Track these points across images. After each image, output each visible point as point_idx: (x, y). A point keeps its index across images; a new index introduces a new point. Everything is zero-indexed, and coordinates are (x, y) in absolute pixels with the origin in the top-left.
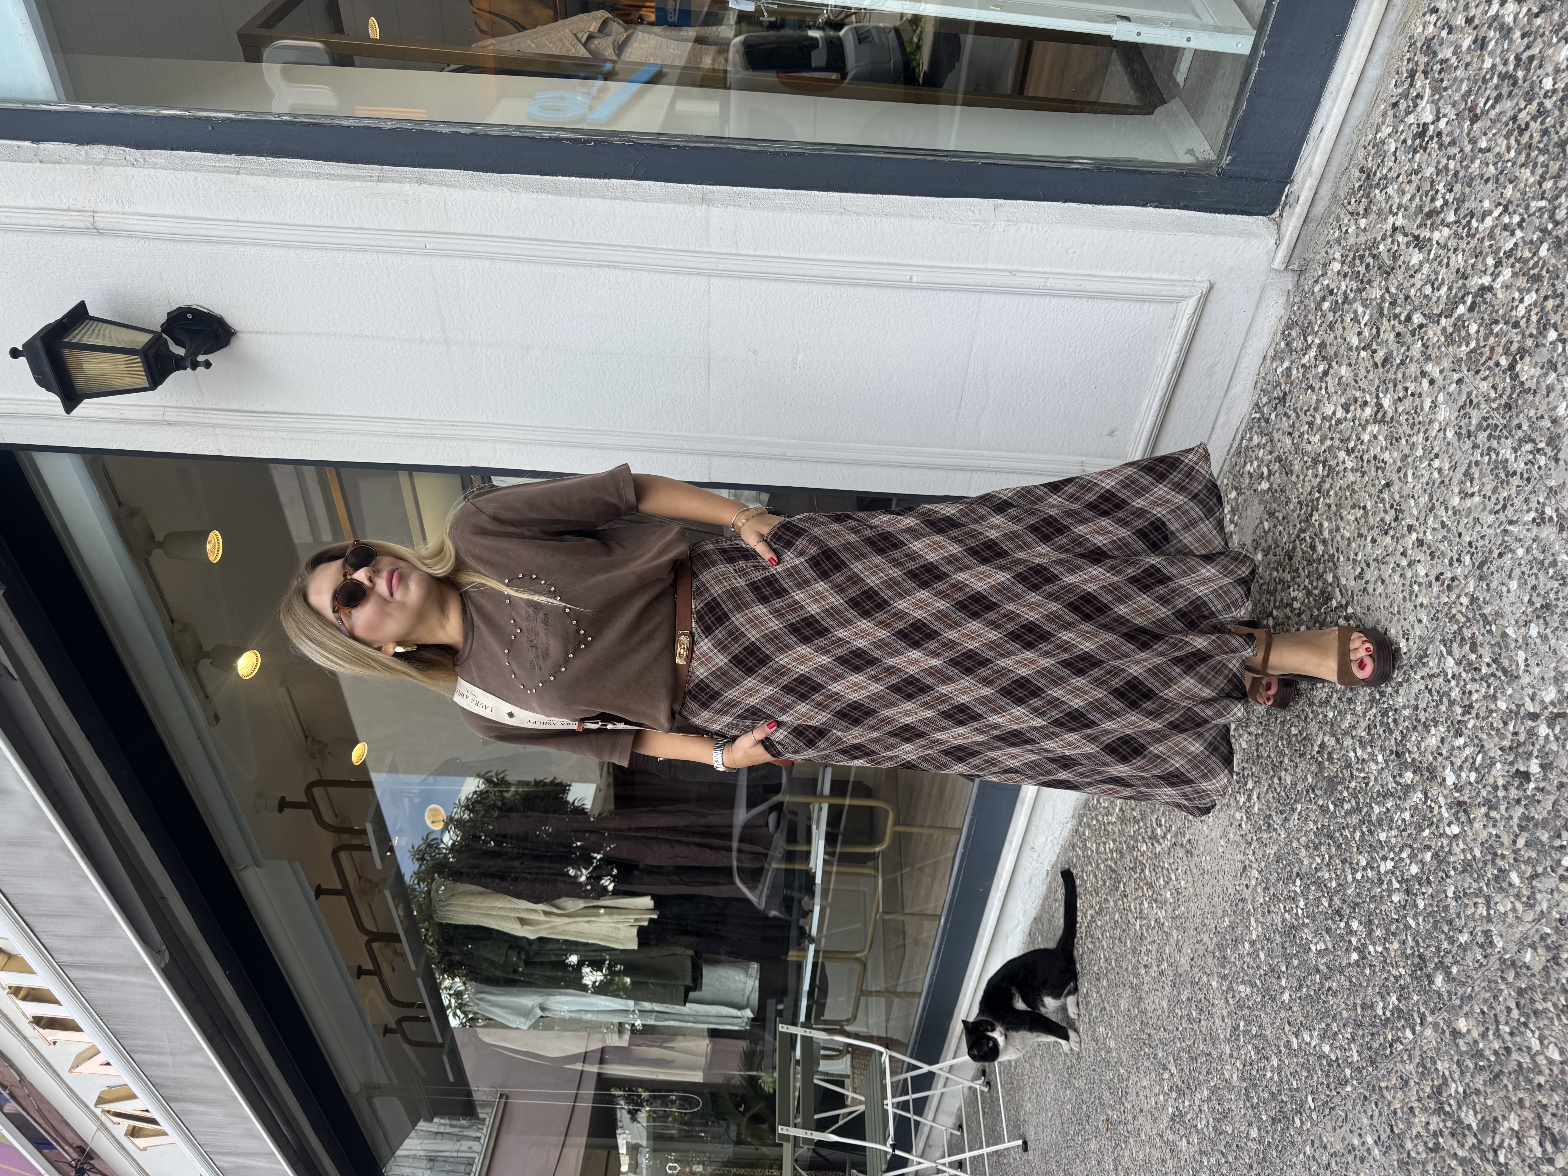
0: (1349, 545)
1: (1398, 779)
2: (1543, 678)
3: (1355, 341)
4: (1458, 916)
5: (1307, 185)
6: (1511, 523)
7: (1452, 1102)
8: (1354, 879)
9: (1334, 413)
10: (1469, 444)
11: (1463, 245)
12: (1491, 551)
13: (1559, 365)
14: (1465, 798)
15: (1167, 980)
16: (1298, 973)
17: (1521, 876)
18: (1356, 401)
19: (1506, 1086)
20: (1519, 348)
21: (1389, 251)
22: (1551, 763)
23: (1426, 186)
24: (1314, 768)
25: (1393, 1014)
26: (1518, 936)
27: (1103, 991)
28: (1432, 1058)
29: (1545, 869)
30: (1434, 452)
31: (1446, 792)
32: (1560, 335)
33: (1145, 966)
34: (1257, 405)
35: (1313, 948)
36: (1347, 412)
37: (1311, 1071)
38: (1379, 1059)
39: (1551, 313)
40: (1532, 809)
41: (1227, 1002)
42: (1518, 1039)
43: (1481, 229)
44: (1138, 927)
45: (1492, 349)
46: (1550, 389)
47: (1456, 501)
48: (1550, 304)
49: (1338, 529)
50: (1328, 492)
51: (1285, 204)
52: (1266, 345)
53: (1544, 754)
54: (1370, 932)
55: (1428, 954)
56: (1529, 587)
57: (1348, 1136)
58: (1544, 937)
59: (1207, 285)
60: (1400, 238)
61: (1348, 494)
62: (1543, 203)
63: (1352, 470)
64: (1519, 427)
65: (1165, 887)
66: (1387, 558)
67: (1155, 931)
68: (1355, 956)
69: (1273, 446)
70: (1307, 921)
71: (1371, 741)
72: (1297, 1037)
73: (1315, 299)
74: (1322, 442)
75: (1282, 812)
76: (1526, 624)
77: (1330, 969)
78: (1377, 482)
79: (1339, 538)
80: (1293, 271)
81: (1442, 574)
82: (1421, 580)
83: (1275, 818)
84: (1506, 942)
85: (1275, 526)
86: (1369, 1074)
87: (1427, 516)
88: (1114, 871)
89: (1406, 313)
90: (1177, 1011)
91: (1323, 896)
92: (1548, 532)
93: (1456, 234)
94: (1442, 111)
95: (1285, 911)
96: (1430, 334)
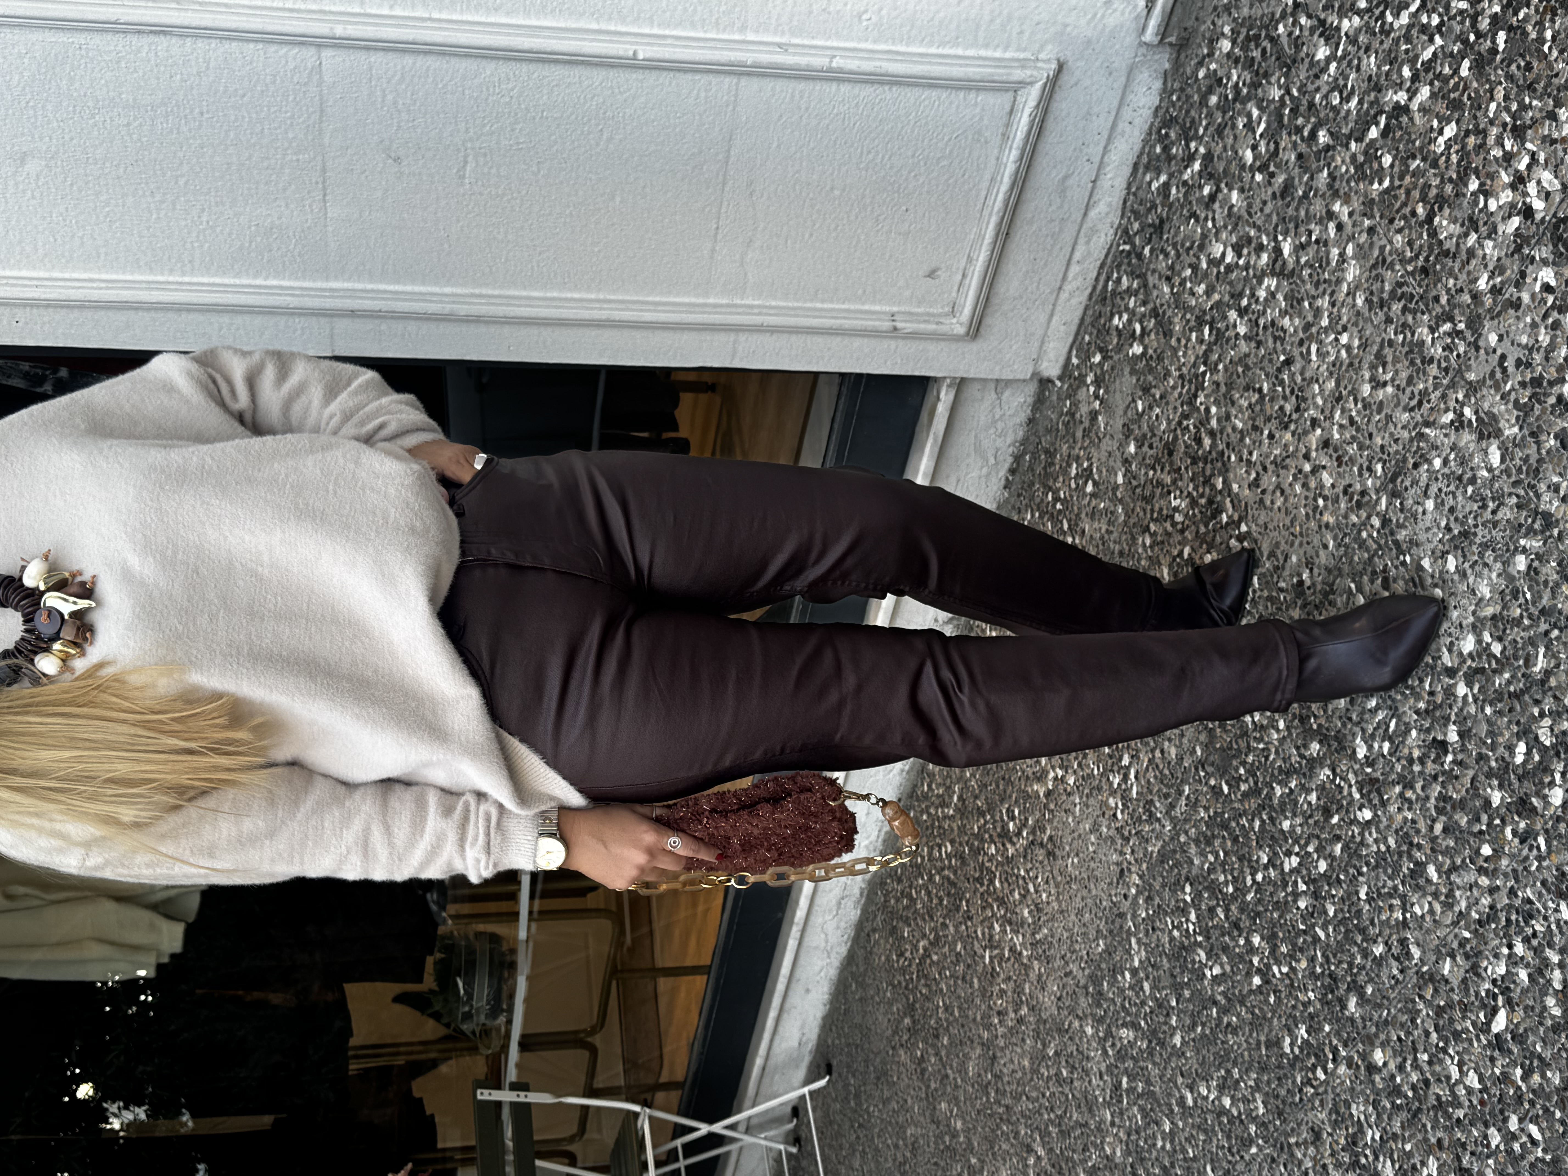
0: (1242, 439)
1: (1302, 751)
2: (1461, 625)
3: (1248, 156)
4: (1372, 923)
6: (1427, 424)
7: (1368, 1152)
8: (1254, 880)
9: (1223, 255)
10: (1381, 315)
11: (1376, 43)
12: (1405, 460)
13: (1481, 223)
14: (1378, 775)
15: (1028, 1031)
16: (1191, 1007)
17: (1438, 871)
18: (1249, 242)
19: (1424, 1126)
20: (1437, 195)
21: (1289, 35)
22: (1470, 730)
24: (1203, 737)
25: (1302, 1051)
26: (1437, 942)
27: (943, 1053)
28: (1346, 1101)
29: (1463, 861)
31: (1357, 767)
32: (1482, 184)
33: (999, 1013)
34: (1126, 231)
35: (1208, 973)
36: (1240, 256)
37: (1209, 1133)
38: (1288, 1110)
39: (1473, 154)
40: (1450, 787)
41: (1105, 1052)
42: (1437, 1068)
43: (1396, 26)
44: (987, 960)
45: (1408, 192)
46: (1470, 254)
47: (1366, 390)
48: (1472, 141)
49: (1228, 417)
50: (1216, 365)
52: (1138, 146)
53: (1462, 720)
54: (1274, 949)
55: (1339, 973)
56: (1447, 508)
58: (1463, 943)
59: (1054, 66)
60: (1303, 20)
61: (1240, 369)
63: (1246, 337)
64: (1437, 299)
65: (1021, 902)
66: (1288, 461)
67: (1009, 964)
68: (1257, 981)
69: (1147, 294)
70: (1199, 939)
72: (1191, 1091)
73: (1199, 89)
74: (1208, 293)
75: (1167, 796)
76: (1444, 554)
77: (1229, 1000)
78: (1275, 357)
79: (1230, 430)
80: (1170, 45)
81: (1350, 486)
82: (1326, 492)
83: (1158, 805)
84: (1424, 952)
85: (1151, 408)
86: (1276, 1130)
87: (1333, 407)
88: (953, 884)
89: (1309, 126)
90: (1043, 1070)
91: (1218, 905)
92: (1467, 438)
93: (1368, 27)
95: (1174, 927)
96: (1338, 159)
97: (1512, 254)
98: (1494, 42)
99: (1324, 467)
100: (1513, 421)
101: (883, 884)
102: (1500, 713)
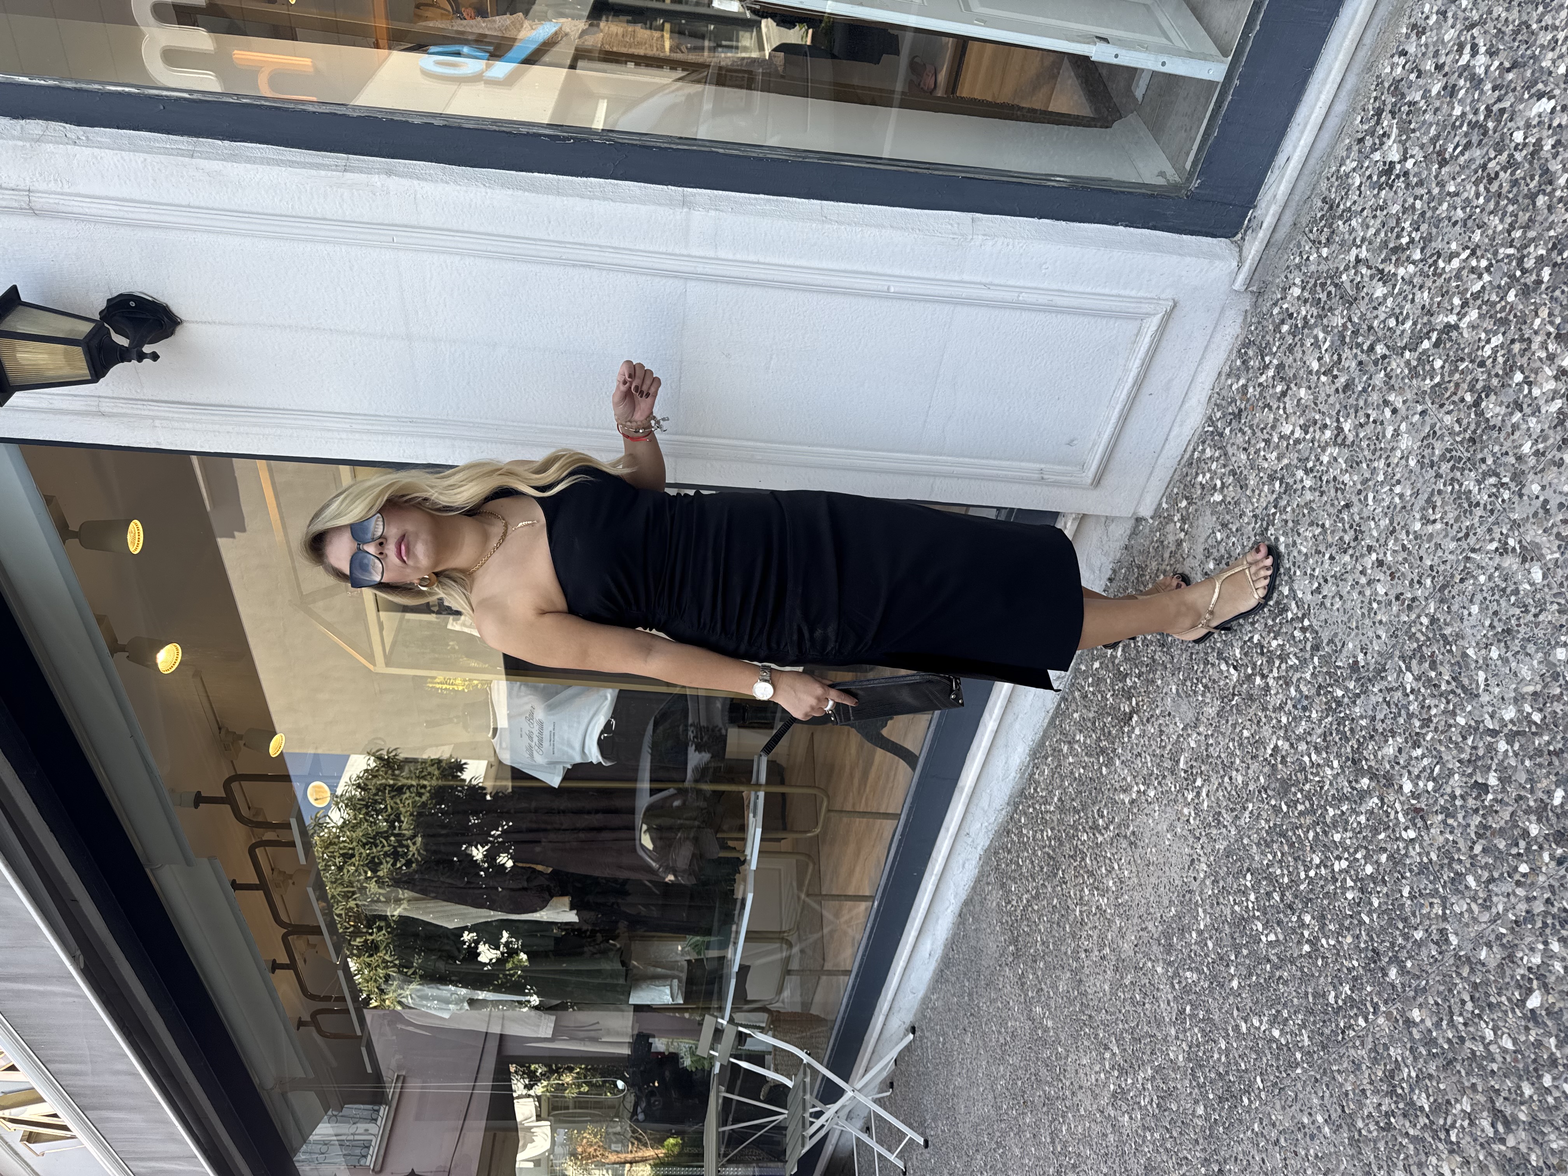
0: (1306, 560)
2: (1503, 699)
3: (1315, 366)
4: (1414, 914)
5: (1271, 212)
6: (1473, 550)
7: (1404, 1085)
8: (1307, 876)
9: (1293, 432)
10: (1432, 473)
11: (1429, 283)
12: (1452, 576)
13: (1525, 406)
14: (1423, 805)
15: (1109, 965)
16: (1248, 962)
17: (1477, 881)
18: (1315, 422)
19: (1459, 1072)
20: (1484, 387)
21: (1352, 281)
22: (1510, 777)
23: (1392, 222)
24: (1266, 769)
25: (1345, 1003)
26: (1473, 934)
27: (1040, 973)
28: (1384, 1044)
29: (1502, 874)
30: (1396, 478)
31: (1403, 799)
32: (1526, 377)
33: (1086, 951)
34: (1210, 418)
35: (1263, 938)
36: (1306, 433)
37: (1259, 1054)
38: (1330, 1045)
39: (1518, 356)
40: (1490, 819)
41: (1173, 987)
42: (1472, 1029)
43: (1447, 270)
44: (1078, 913)
45: (1457, 385)
46: (1515, 427)
47: (1417, 526)
48: (1517, 347)
49: (1294, 544)
50: (1285, 508)
51: (1248, 228)
52: (1222, 362)
53: (1502, 768)
54: (1323, 927)
55: (1382, 949)
56: (1491, 612)
57: (1298, 1116)
58: (1500, 937)
59: (1171, 303)
60: (1364, 270)
61: (1306, 511)
62: (1511, 251)
63: (1310, 489)
64: (1483, 460)
65: (1107, 875)
66: (1346, 576)
67: (1096, 918)
68: (1307, 948)
69: (1227, 460)
70: (1257, 914)
71: (1327, 747)
72: (1246, 1022)
73: (1274, 321)
74: (1279, 459)
75: (1233, 810)
76: (1487, 646)
77: (1281, 960)
78: (1336, 503)
79: (1296, 554)
80: (1252, 292)
81: (1402, 594)
82: (1380, 598)
83: (1225, 815)
84: (1462, 940)
85: (1228, 537)
86: (1320, 1059)
87: (1387, 538)
88: (1052, 858)
89: (1368, 343)
90: (1120, 994)
91: (1275, 891)
92: (1510, 562)
93: (1422, 272)
94: (1410, 151)
95: (1235, 903)
96: (1394, 365)
97: (1555, 427)
98: (1538, 275)
99: (1379, 581)
100: (1555, 549)
101: (996, 853)
102: (1540, 765)
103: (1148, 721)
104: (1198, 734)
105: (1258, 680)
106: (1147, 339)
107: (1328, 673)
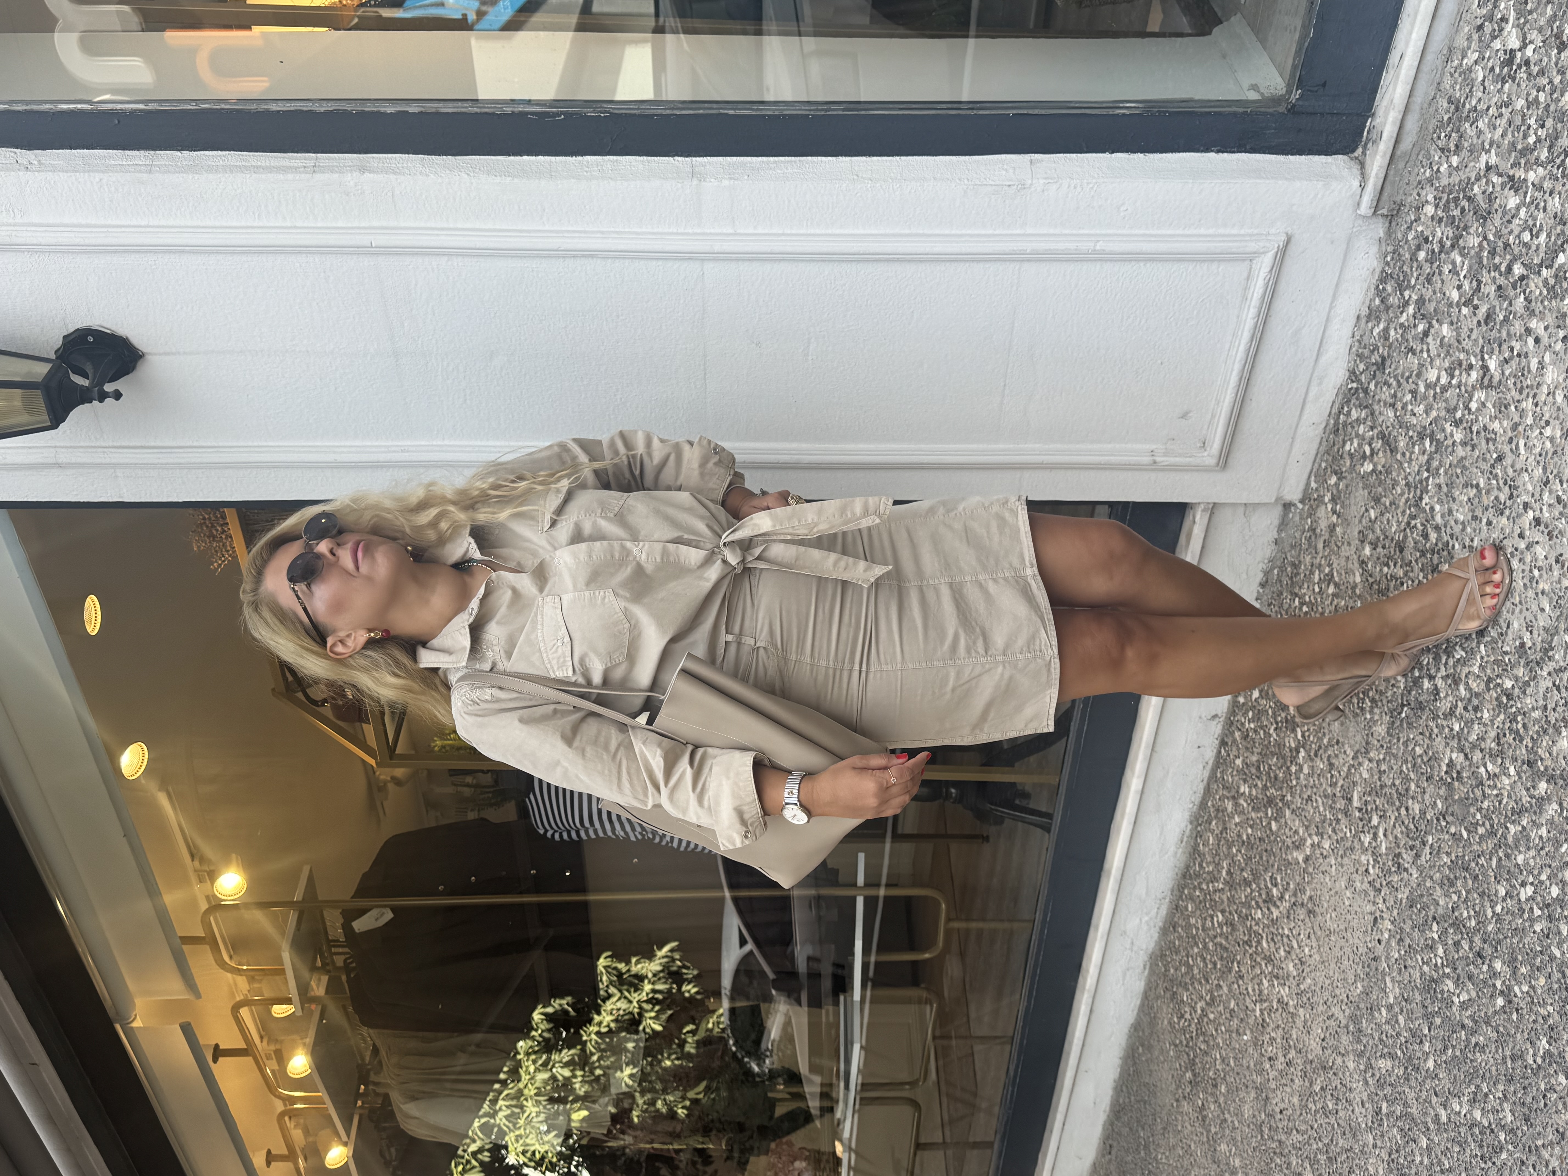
0: (1464, 529)
1: (1532, 791)
3: (1455, 295)
5: (1390, 119)
8: (1494, 912)
9: (1438, 378)
15: (1296, 1072)
16: (1441, 1033)
18: (1460, 365)
21: (1484, 193)
23: (1518, 120)
24: (1442, 792)
27: (1222, 1100)
30: (1545, 418)
33: (1270, 1059)
34: (1354, 373)
35: (1456, 1000)
36: (1452, 377)
37: (1463, 1145)
38: (1534, 1115)
41: (1366, 1083)
44: (1258, 1013)
49: (1450, 512)
50: (1438, 469)
51: (1368, 140)
52: (1359, 303)
54: (1515, 971)
59: (1283, 238)
60: (1495, 179)
61: (1459, 471)
65: (1286, 958)
67: (1278, 1014)
68: (1500, 1002)
69: (1374, 420)
70: (1447, 970)
71: (1502, 752)
72: (1445, 1109)
73: (1410, 248)
74: (1427, 412)
75: (1412, 848)
77: (1476, 1022)
78: (1488, 456)
79: (1453, 523)
80: (1383, 215)
81: (1561, 555)
82: (1540, 564)
83: (1405, 856)
85: (1382, 514)
86: (1524, 1134)
87: (1542, 491)
88: (1226, 949)
89: (1506, 263)
90: (1311, 1105)
91: (1463, 938)
93: (1551, 174)
94: (1528, 36)
95: (1423, 963)
96: (1532, 285)
99: (1537, 543)
101: (1162, 956)
103: (1316, 755)
104: (1370, 760)
105: (1426, 684)
106: (1260, 283)
107: (1496, 662)
